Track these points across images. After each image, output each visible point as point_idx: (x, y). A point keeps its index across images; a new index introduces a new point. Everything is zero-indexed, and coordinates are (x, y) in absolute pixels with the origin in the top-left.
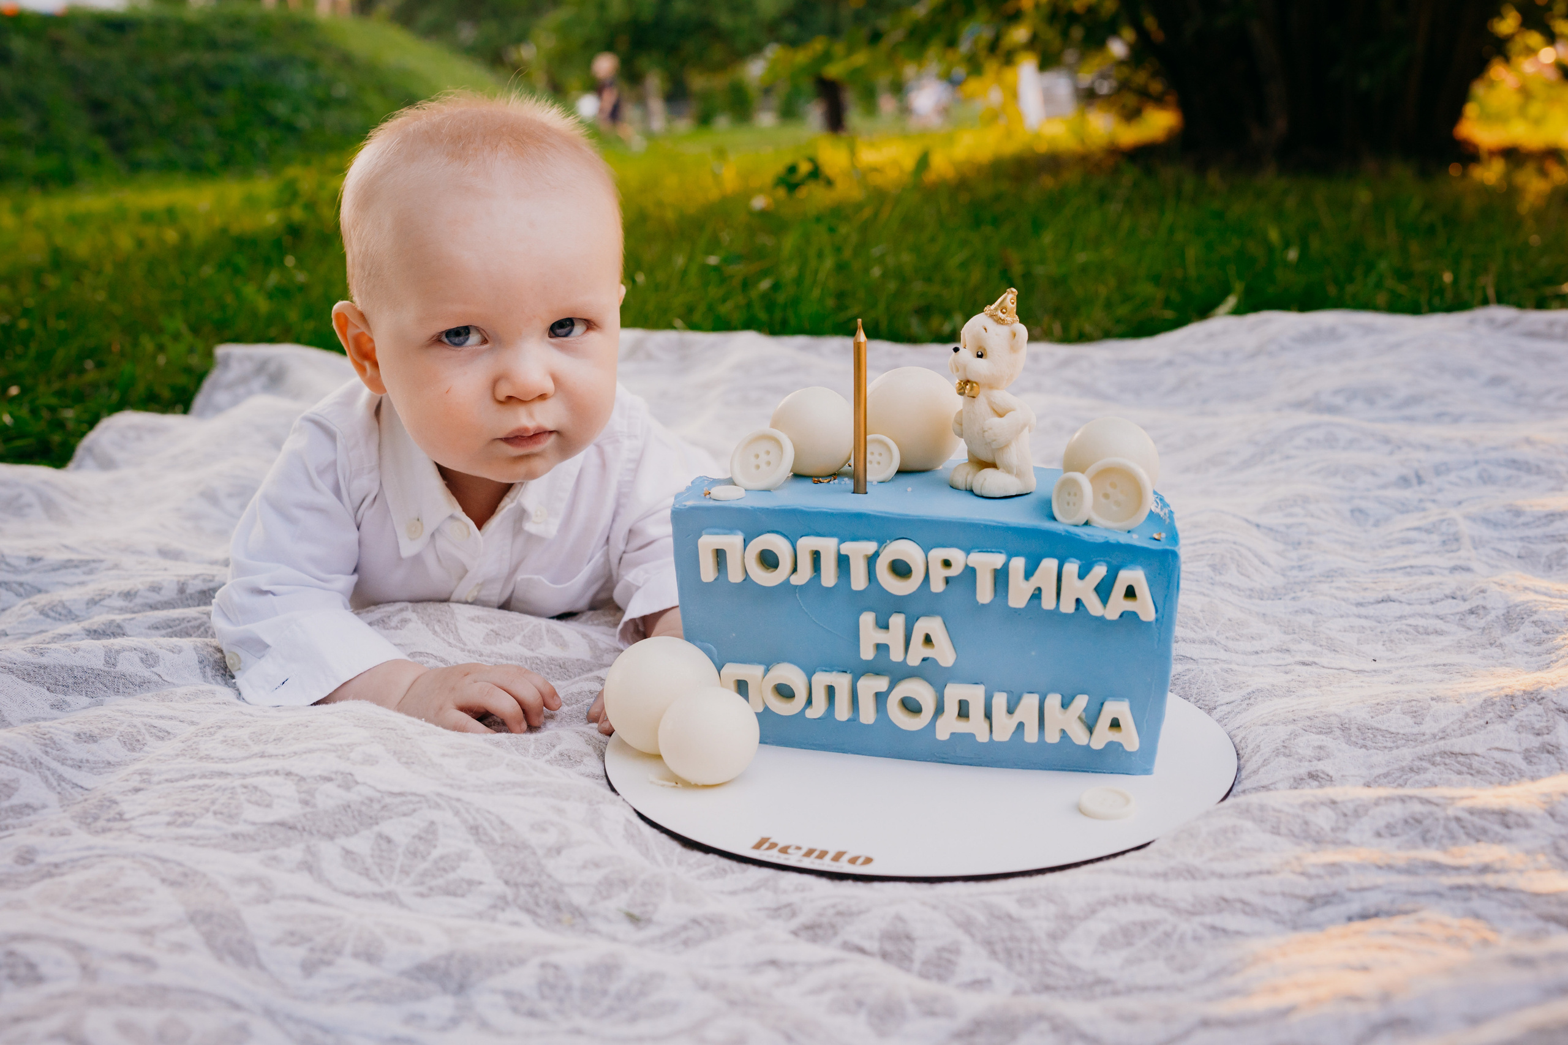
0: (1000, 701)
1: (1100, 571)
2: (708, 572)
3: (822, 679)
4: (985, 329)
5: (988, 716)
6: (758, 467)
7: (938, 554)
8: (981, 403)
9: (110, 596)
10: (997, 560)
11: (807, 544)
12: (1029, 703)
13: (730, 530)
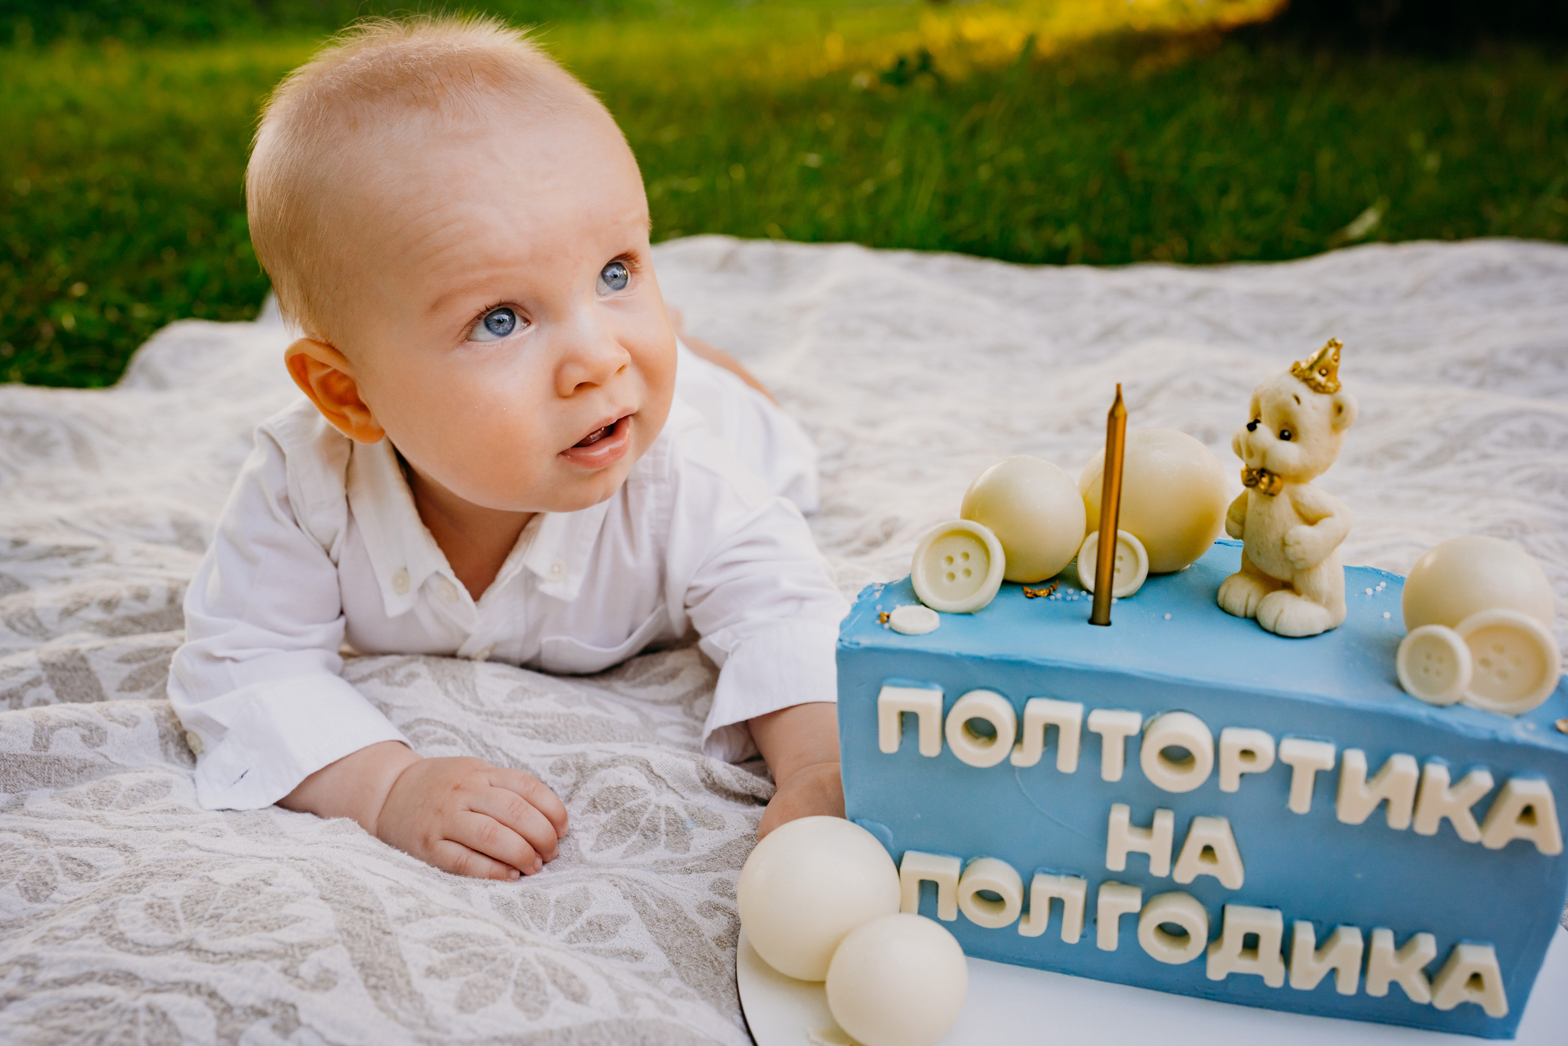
0: (1305, 934)
1: (1482, 781)
2: (889, 740)
3: (1045, 887)
4: (1297, 399)
5: (1286, 952)
6: (952, 576)
7: (1235, 738)
8: (1282, 505)
9: (87, 605)
10: (1323, 755)
11: (1040, 710)
12: (1350, 939)
13: (924, 682)
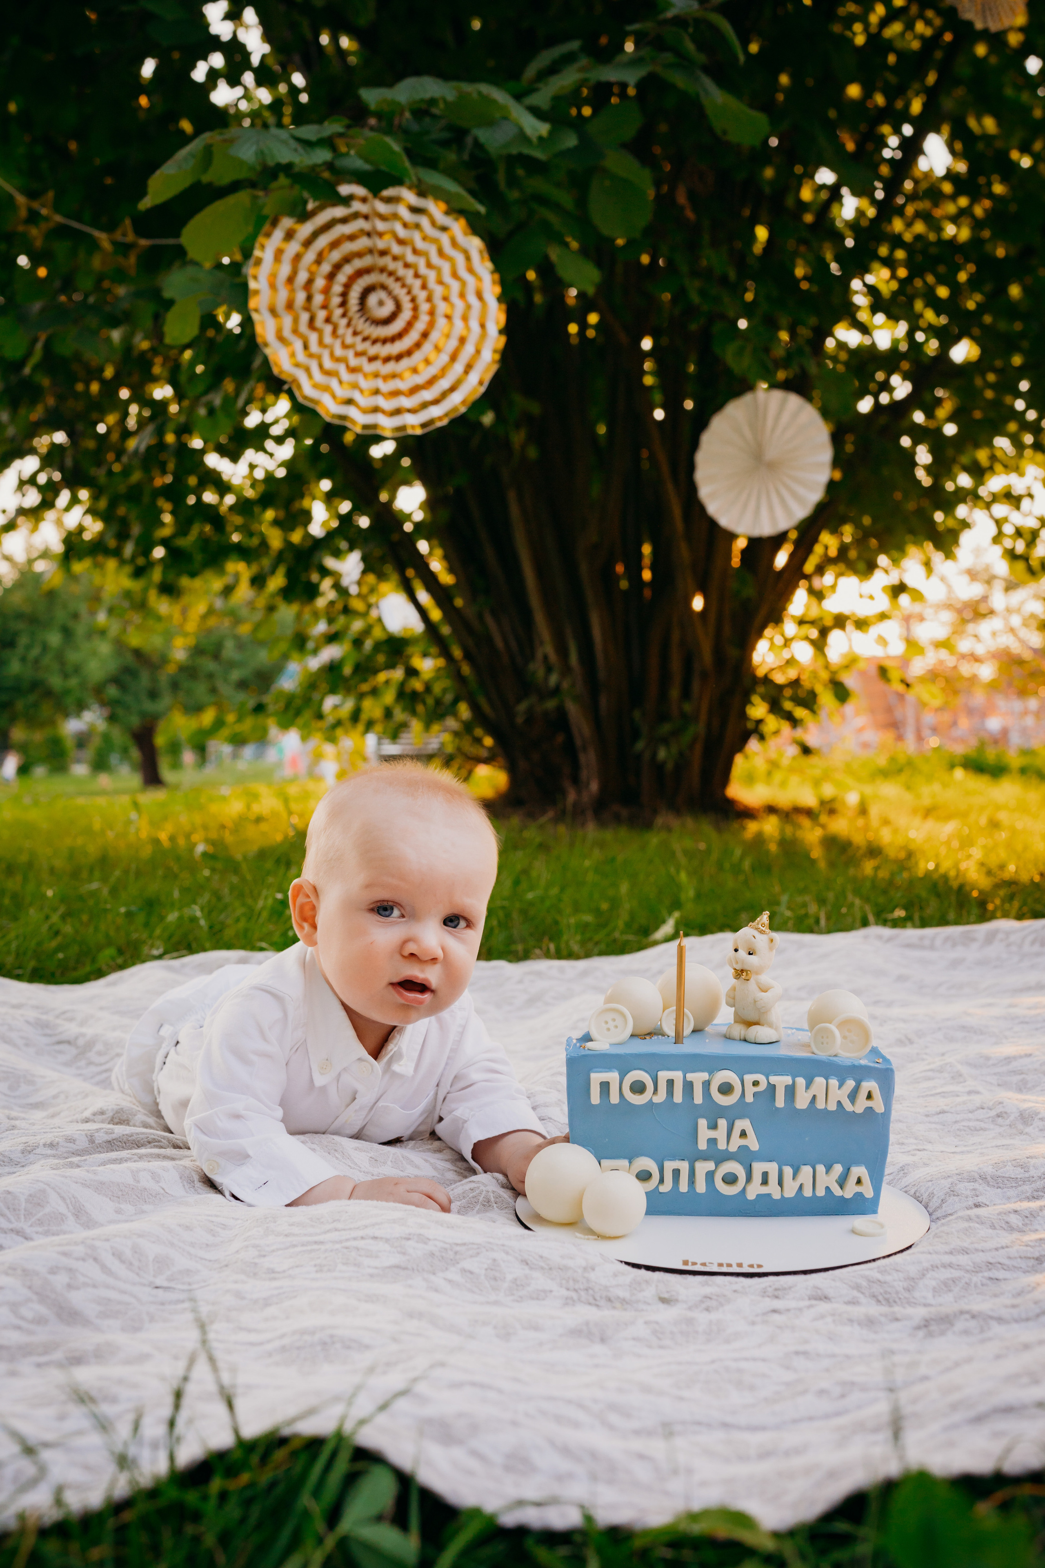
0: (788, 1171)
1: (850, 1084)
2: (595, 1098)
3: (669, 1166)
4: (754, 937)
5: (780, 1183)
6: (608, 1029)
7: (749, 1078)
8: (752, 985)
10: (788, 1080)
11: (664, 1076)
12: (807, 1170)
13: (609, 1069)
